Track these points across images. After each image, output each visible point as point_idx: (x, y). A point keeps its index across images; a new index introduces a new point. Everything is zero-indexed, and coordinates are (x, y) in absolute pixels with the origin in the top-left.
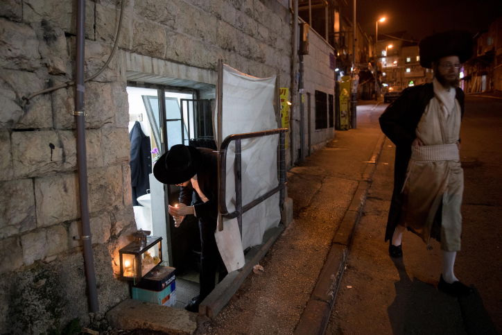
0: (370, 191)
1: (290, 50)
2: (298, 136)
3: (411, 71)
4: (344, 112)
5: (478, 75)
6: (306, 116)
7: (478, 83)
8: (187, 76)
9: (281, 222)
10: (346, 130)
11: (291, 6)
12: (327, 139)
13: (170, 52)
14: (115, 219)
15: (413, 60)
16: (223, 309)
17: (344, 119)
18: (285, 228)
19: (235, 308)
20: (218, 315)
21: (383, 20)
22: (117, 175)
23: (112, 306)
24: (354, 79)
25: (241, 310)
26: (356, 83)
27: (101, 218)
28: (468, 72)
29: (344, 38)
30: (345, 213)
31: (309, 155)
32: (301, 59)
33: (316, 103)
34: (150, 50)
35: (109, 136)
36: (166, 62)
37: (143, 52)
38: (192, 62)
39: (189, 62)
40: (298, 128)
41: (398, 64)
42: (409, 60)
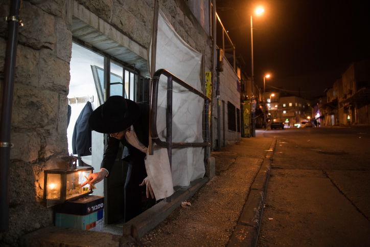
0: (272, 164)
1: (211, 65)
2: (216, 130)
3: (287, 112)
4: (246, 125)
5: (329, 115)
6: (221, 116)
7: (329, 121)
8: (129, 46)
9: (205, 176)
10: (248, 137)
11: (211, 35)
12: (236, 140)
13: (116, 19)
14: (45, 142)
15: (287, 105)
16: (149, 232)
17: (247, 129)
18: (209, 180)
19: (163, 231)
20: (144, 237)
21: (268, 76)
22: (52, 100)
23: (29, 230)
24: (253, 102)
25: (168, 234)
26: (254, 105)
27: (28, 135)
28: (322, 113)
29: (244, 85)
30: (257, 174)
31: (224, 146)
32: (218, 74)
33: (228, 110)
34: (98, 7)
35: (47, 61)
36: (112, 27)
37: (91, 7)
38: (135, 36)
39: (132, 35)
40: (216, 124)
41: (278, 108)
42: (284, 105)
